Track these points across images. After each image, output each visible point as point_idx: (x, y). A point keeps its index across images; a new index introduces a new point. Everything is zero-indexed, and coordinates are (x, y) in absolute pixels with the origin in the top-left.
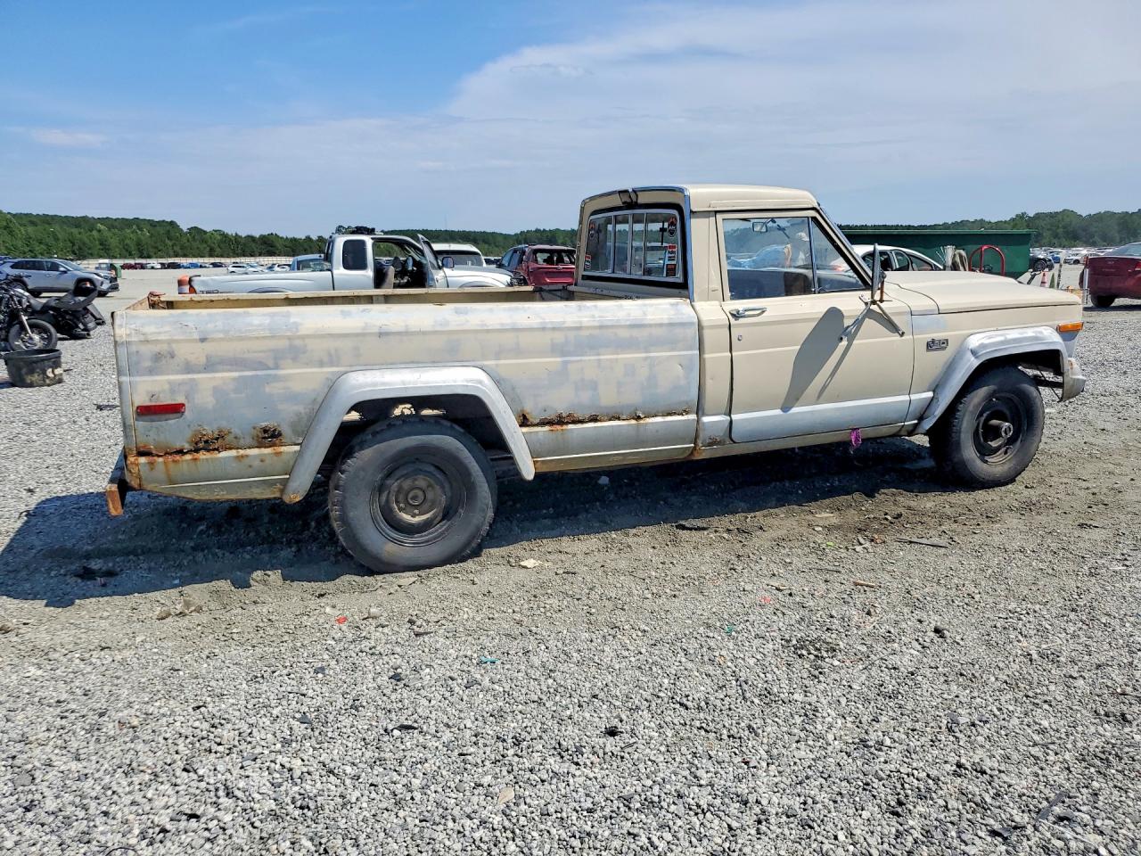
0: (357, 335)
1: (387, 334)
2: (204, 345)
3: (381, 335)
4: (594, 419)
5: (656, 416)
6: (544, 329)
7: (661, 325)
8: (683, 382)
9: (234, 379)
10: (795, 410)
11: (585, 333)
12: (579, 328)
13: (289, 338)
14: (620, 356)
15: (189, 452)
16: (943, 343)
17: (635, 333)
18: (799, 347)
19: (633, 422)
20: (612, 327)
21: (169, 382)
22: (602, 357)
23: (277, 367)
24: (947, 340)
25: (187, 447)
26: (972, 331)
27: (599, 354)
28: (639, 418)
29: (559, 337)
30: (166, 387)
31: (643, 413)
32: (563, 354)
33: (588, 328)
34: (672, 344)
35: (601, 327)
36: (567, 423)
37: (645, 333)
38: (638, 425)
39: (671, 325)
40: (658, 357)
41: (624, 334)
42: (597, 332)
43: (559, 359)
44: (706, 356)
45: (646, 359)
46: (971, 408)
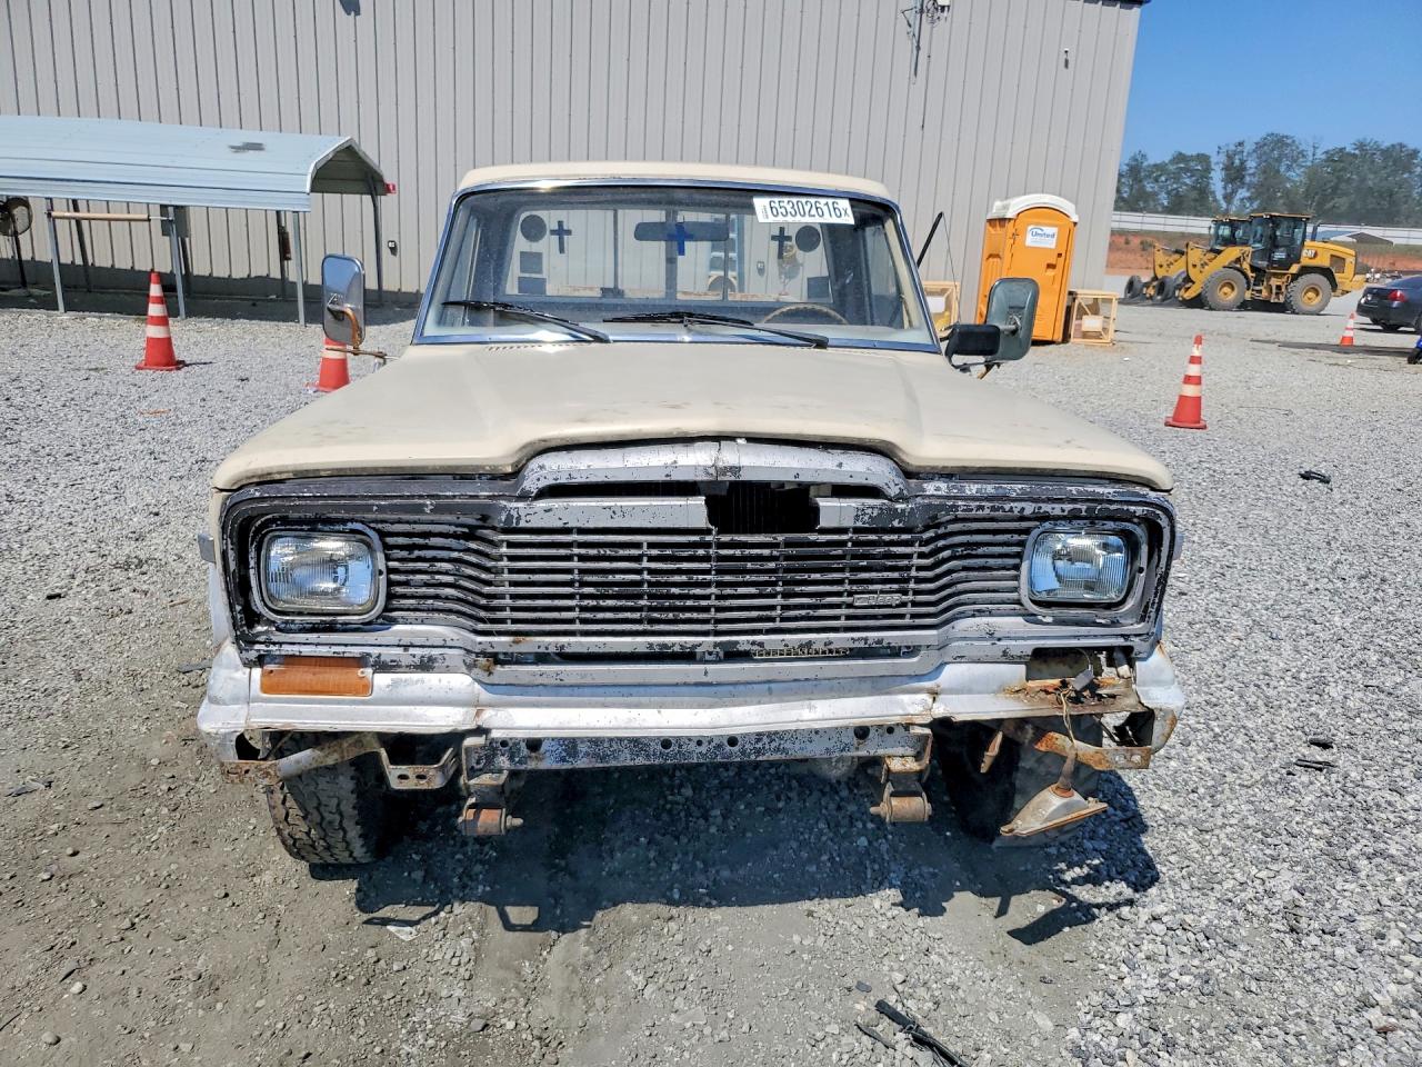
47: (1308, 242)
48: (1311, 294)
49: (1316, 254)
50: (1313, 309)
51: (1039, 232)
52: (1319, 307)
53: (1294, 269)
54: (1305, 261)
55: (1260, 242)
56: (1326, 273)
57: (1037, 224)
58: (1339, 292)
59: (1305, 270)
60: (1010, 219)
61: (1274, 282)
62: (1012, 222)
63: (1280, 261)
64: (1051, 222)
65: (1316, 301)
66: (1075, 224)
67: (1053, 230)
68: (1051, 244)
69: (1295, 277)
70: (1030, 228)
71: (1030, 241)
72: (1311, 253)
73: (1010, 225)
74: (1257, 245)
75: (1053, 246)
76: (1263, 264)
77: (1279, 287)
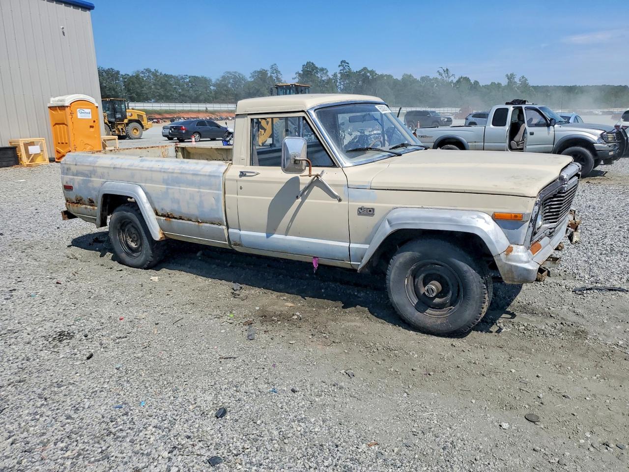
0: (108, 167)
1: (116, 168)
2: (76, 167)
3: (114, 168)
4: (181, 218)
5: (207, 223)
6: (160, 171)
7: (205, 175)
8: (215, 207)
9: (82, 180)
10: (275, 236)
11: (175, 175)
12: (173, 173)
13: (93, 167)
14: (188, 189)
15: (76, 203)
16: (370, 211)
17: (195, 178)
18: (273, 198)
19: (197, 223)
20: (185, 174)
21: (70, 178)
22: (181, 188)
23: (91, 177)
24: (373, 209)
25: (75, 202)
26: (395, 206)
27: (180, 187)
28: (199, 222)
29: (166, 176)
30: (69, 180)
31: (201, 220)
32: (167, 184)
33: (176, 173)
34: (209, 186)
35: (181, 173)
36: (171, 218)
37: (199, 178)
38: (198, 226)
39: (210, 176)
40: (204, 192)
41: (190, 177)
42: (179, 176)
43: (165, 186)
44: (226, 195)
45: (198, 192)
46: (397, 264)
47: (127, 110)
48: (135, 131)
49: (132, 114)
50: (137, 137)
51: (83, 111)
52: (139, 135)
53: (126, 121)
54: (129, 118)
55: (108, 110)
56: (138, 122)
57: (81, 108)
58: (145, 129)
59: (131, 121)
60: (67, 106)
61: (120, 127)
62: (69, 108)
63: (119, 118)
64: (88, 107)
65: (138, 133)
66: (97, 107)
67: (89, 111)
68: (89, 117)
69: (127, 124)
70: (78, 110)
71: (79, 116)
72: (130, 114)
73: (67, 110)
74: (108, 112)
75: (91, 118)
76: (113, 120)
77: (122, 129)
